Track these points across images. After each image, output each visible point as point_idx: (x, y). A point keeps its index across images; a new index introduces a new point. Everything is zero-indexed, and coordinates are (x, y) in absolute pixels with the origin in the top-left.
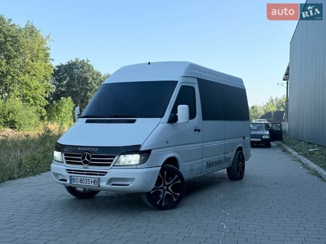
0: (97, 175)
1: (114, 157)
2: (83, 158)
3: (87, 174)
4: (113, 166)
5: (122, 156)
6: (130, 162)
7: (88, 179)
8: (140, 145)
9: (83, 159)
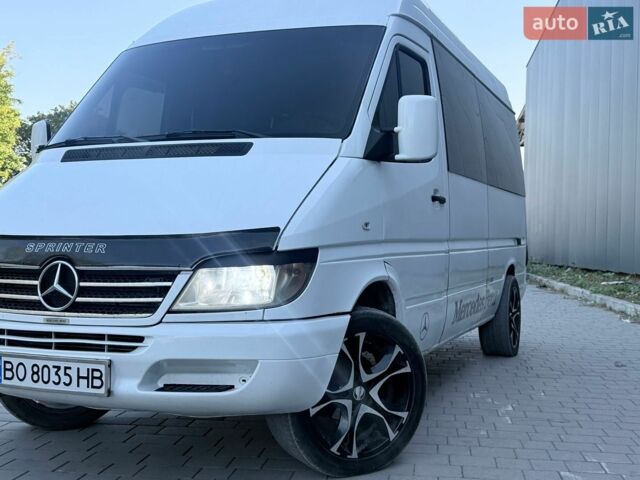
0: (100, 348)
1: (172, 277)
2: (47, 282)
3: (59, 347)
4: (169, 312)
5: (203, 273)
6: (234, 294)
7: (63, 365)
8: (277, 229)
9: (44, 287)
